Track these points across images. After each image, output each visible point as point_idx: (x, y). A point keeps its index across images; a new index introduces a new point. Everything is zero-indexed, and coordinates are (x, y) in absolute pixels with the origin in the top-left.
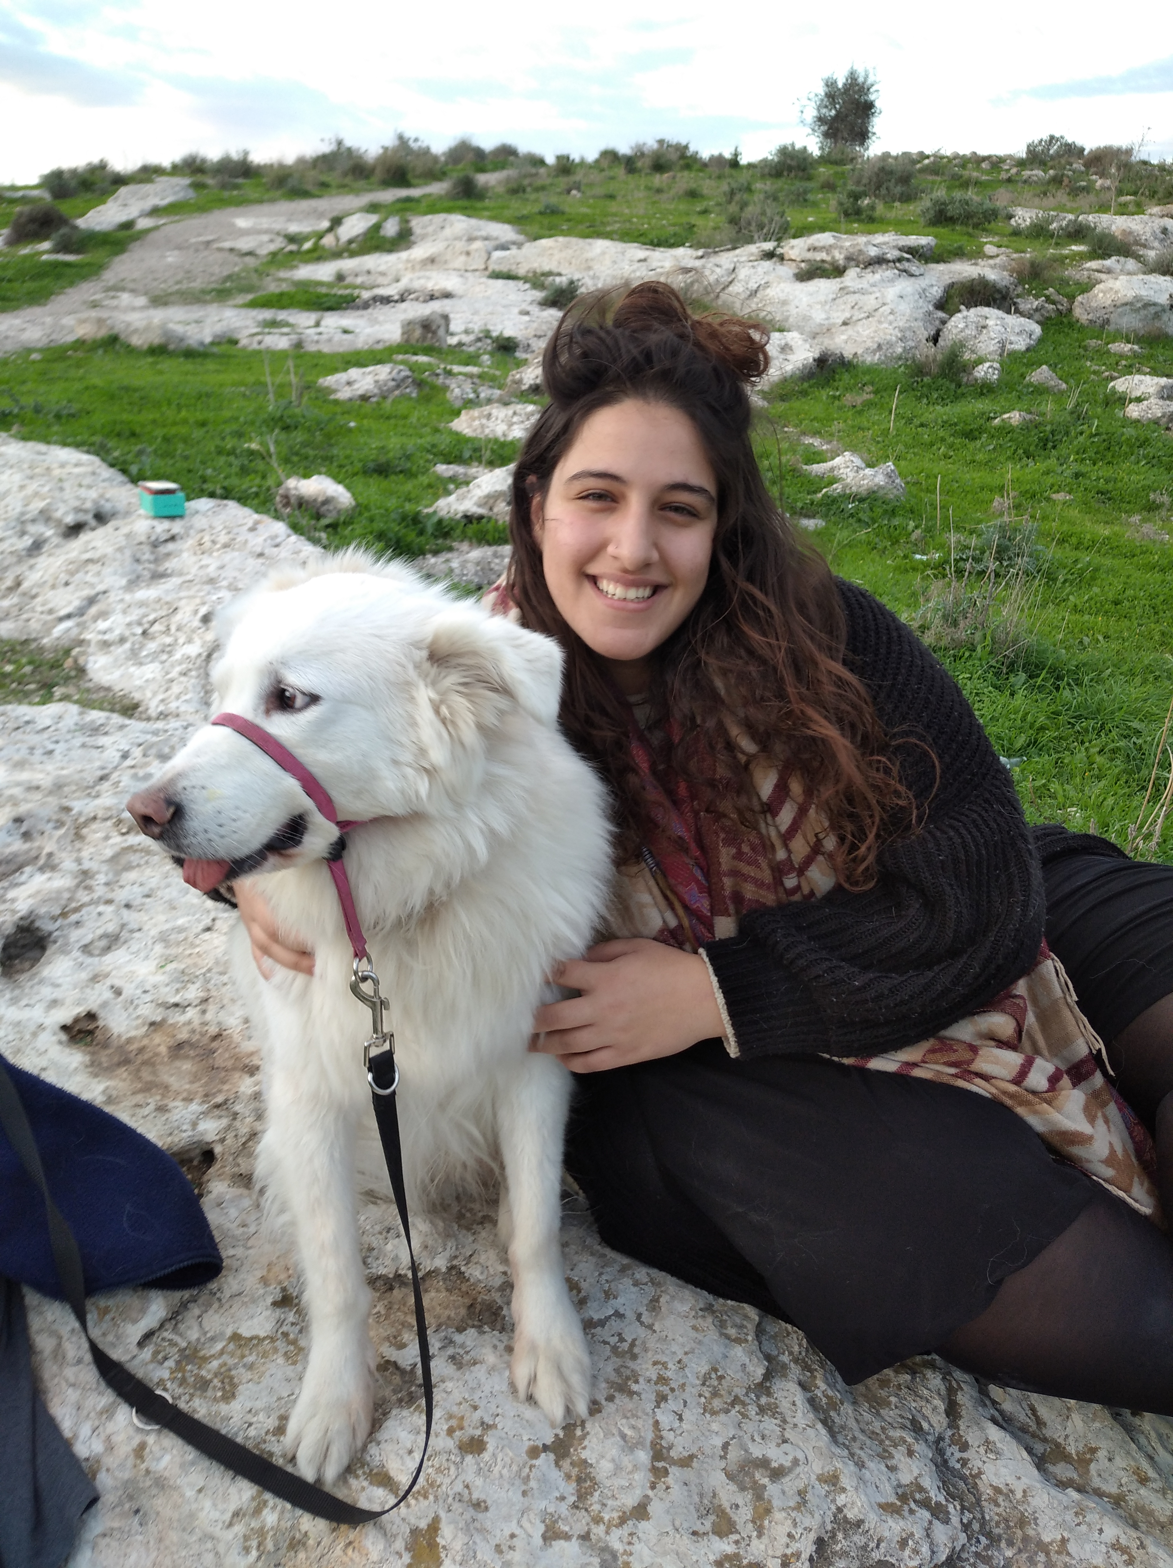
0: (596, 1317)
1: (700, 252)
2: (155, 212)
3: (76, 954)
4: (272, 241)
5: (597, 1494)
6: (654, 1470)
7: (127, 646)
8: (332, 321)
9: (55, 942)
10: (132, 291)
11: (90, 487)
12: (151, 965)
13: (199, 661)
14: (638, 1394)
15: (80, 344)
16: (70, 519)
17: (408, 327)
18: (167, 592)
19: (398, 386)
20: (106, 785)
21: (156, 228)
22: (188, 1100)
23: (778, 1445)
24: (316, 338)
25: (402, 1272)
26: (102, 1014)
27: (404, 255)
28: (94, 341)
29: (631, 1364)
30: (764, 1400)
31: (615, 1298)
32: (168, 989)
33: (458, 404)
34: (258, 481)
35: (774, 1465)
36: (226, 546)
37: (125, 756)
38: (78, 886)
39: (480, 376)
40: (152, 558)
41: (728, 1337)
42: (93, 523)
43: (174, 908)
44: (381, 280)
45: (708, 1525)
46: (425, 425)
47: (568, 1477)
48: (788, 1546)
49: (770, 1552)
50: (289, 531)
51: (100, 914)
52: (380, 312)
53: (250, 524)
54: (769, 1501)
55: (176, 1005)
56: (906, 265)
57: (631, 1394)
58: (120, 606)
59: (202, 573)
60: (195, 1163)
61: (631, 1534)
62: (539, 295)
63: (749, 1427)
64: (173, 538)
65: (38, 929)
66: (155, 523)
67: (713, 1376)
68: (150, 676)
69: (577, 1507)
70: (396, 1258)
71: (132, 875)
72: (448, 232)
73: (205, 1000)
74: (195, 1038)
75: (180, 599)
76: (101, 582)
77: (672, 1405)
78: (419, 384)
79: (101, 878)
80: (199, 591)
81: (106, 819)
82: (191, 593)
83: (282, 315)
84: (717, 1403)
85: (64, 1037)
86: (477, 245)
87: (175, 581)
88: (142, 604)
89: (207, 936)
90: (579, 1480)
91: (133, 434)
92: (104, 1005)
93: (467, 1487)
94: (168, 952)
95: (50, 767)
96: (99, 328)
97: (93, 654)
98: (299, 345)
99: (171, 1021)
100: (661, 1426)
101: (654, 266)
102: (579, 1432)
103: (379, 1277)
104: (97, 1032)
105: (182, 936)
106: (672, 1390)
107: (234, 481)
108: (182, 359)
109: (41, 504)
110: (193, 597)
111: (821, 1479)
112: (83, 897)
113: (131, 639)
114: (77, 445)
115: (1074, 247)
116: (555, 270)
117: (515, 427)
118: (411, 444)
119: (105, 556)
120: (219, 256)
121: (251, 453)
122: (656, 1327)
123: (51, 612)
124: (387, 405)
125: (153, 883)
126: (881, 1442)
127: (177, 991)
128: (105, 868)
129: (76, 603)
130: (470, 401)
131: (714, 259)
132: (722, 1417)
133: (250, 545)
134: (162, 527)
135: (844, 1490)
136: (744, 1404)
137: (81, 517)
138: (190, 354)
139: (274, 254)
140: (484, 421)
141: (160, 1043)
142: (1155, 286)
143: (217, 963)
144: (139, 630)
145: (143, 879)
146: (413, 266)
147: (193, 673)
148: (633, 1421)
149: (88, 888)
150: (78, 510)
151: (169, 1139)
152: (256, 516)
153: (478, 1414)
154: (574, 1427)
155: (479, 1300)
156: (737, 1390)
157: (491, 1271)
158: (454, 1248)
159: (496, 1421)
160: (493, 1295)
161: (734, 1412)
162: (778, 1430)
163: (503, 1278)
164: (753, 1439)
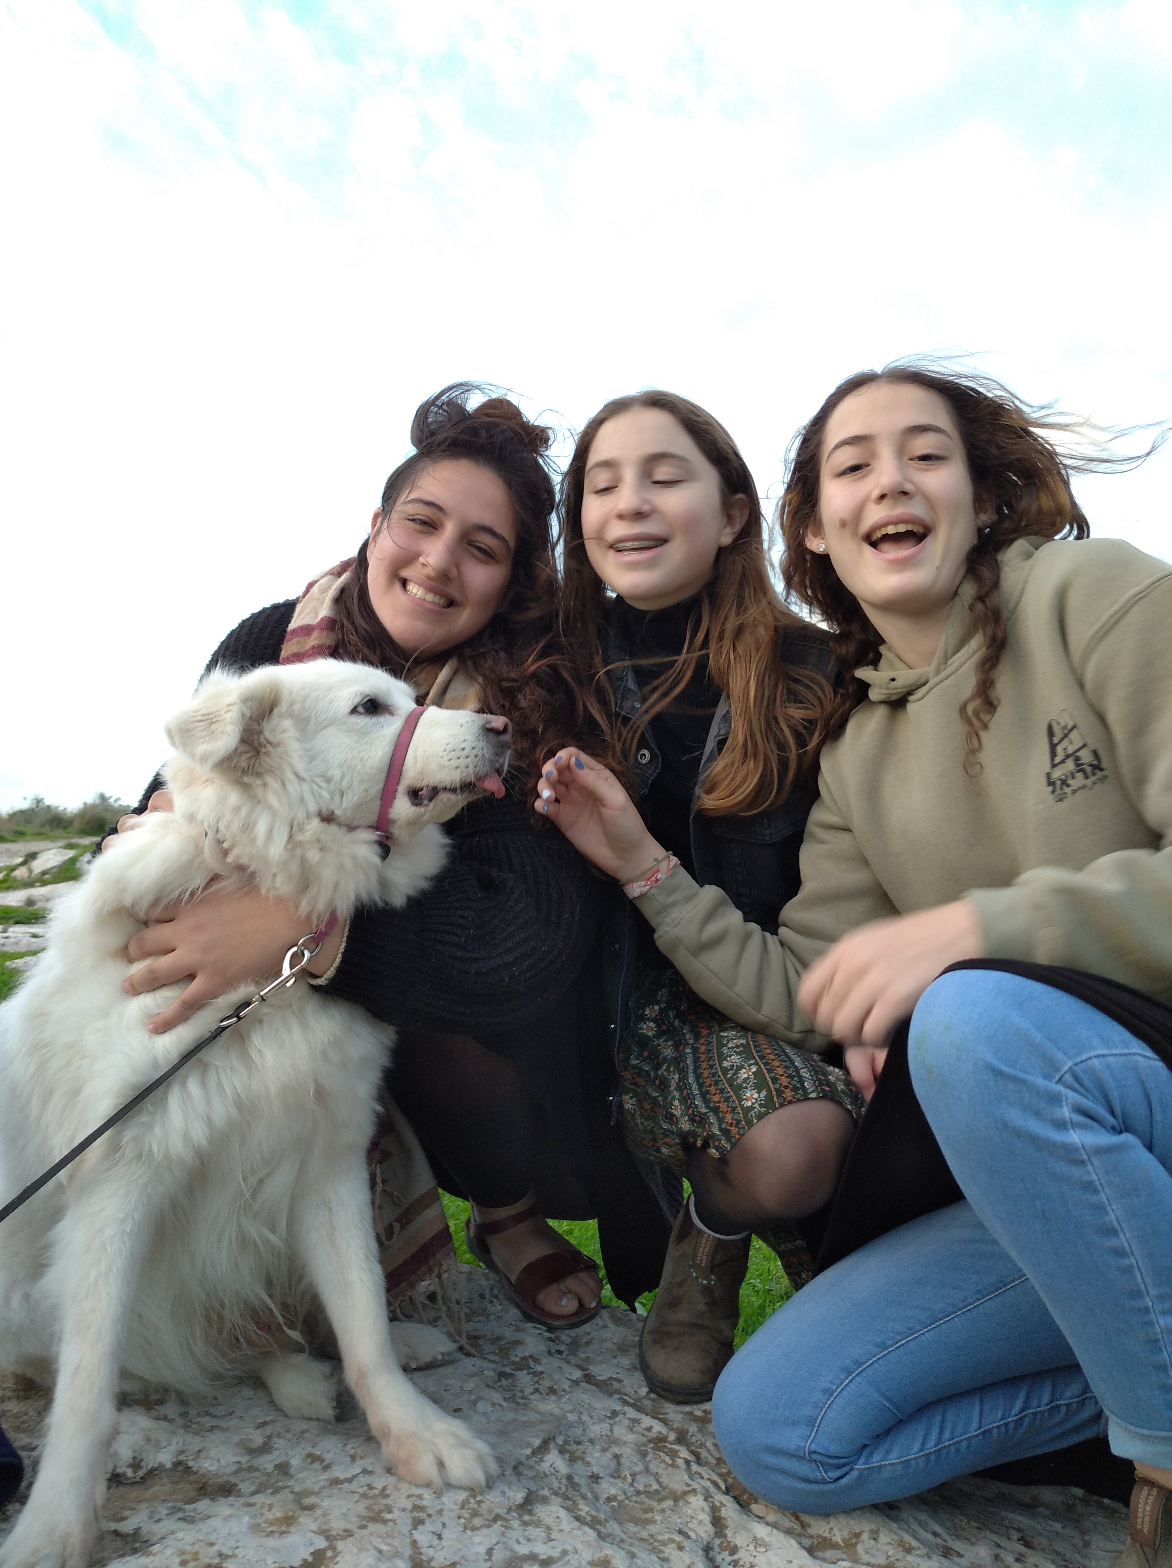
0: (342, 1476)
8: (20, 930)
14: (394, 1521)
23: (545, 1543)
29: (384, 1501)
30: (526, 1518)
35: (542, 1557)
57: (385, 1522)
63: (513, 1535)
67: (472, 1500)
77: (429, 1526)
84: (477, 1522)
100: (419, 1545)
102: (329, 1554)
106: (430, 1516)
126: (651, 1544)
132: (485, 1531)
136: (506, 1520)
148: (389, 1541)
153: (215, 1548)
154: (324, 1551)
155: (210, 1483)
156: (498, 1510)
157: (223, 1462)
158: (181, 1443)
159: (237, 1551)
160: (226, 1478)
161: (497, 1526)
162: (543, 1535)
163: (236, 1466)
164: (518, 1542)
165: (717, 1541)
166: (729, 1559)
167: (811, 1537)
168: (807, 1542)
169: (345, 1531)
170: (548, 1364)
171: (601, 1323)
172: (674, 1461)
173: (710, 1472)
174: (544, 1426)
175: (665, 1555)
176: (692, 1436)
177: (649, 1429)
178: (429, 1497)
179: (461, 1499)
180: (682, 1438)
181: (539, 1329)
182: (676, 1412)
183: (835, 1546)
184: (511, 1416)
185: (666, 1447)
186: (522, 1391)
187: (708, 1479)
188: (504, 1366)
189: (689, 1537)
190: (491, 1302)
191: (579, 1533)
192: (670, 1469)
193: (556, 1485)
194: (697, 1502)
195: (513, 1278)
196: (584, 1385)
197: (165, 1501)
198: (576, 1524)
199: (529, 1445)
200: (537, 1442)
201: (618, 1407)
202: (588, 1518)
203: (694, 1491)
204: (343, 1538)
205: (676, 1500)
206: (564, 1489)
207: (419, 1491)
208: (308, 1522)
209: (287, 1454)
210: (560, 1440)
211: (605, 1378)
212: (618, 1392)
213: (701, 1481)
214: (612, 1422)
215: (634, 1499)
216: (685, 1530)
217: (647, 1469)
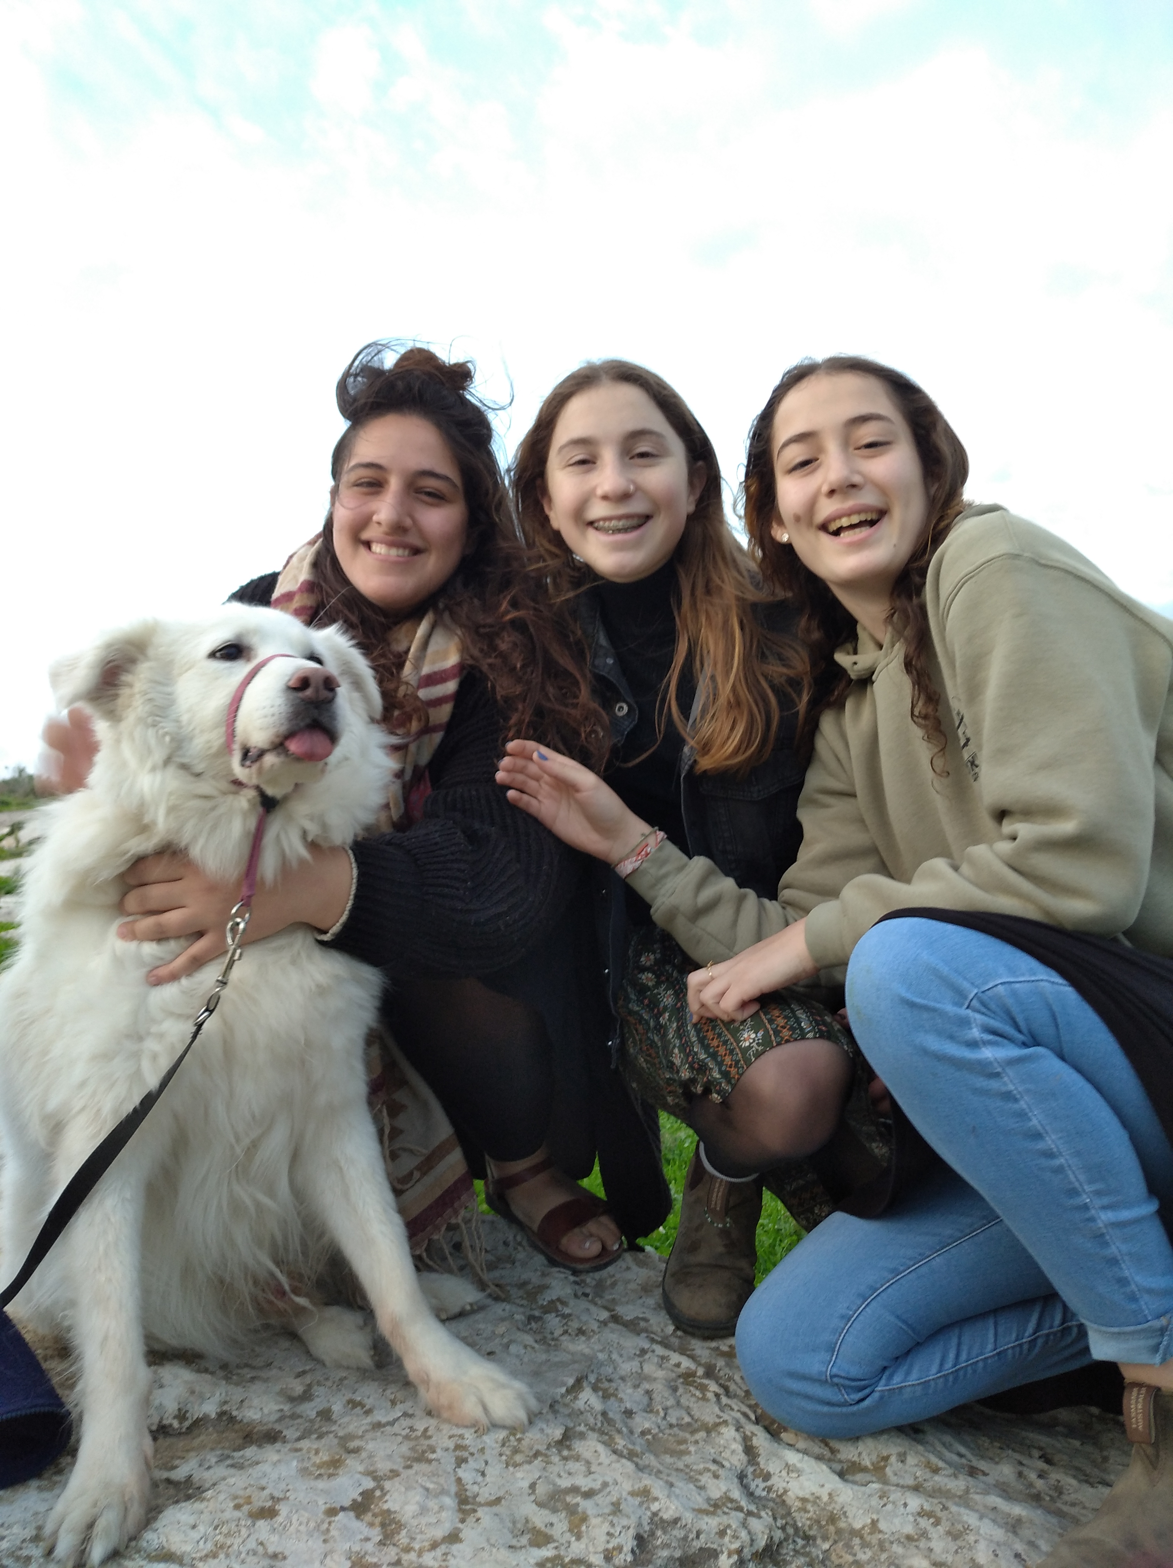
0: (384, 1420)
5: (404, 1533)
6: (460, 1510)
14: (438, 1460)
23: (586, 1476)
29: (427, 1442)
30: (565, 1453)
35: (583, 1489)
45: (524, 1540)
47: (371, 1525)
48: (608, 1542)
49: (591, 1549)
54: (584, 1513)
57: (429, 1461)
61: (445, 1554)
63: (554, 1469)
67: (512, 1438)
69: (384, 1545)
77: (472, 1464)
84: (518, 1458)
90: (383, 1525)
93: (261, 1544)
100: (464, 1482)
102: (378, 1493)
106: (472, 1454)
111: (633, 1494)
126: (687, 1474)
132: (526, 1467)
135: (656, 1499)
136: (546, 1456)
148: (435, 1479)
153: (266, 1492)
154: (373, 1491)
155: (255, 1430)
156: (536, 1447)
157: (266, 1411)
158: (224, 1394)
159: (288, 1494)
160: (270, 1426)
161: (537, 1462)
162: (583, 1468)
163: (279, 1415)
164: (559, 1476)
165: (751, 1469)
166: (762, 1485)
167: (840, 1461)
168: (838, 1467)
169: (392, 1471)
170: (576, 1307)
171: (624, 1266)
172: (704, 1395)
173: (741, 1404)
174: (576, 1366)
175: (702, 1483)
176: (719, 1371)
177: (678, 1365)
178: (470, 1437)
179: (501, 1437)
180: (710, 1373)
181: (565, 1273)
182: (703, 1348)
183: (864, 1470)
184: (544, 1357)
185: (695, 1381)
186: (552, 1333)
187: (738, 1411)
188: (531, 1309)
189: (723, 1466)
190: (515, 1249)
191: (618, 1465)
192: (701, 1402)
193: (592, 1421)
194: (729, 1433)
195: (535, 1227)
196: (612, 1325)
197: (212, 1449)
198: (614, 1457)
199: (563, 1384)
200: (571, 1381)
201: (646, 1345)
202: (625, 1452)
203: (725, 1422)
204: (390, 1478)
205: (708, 1431)
206: (599, 1425)
207: (460, 1431)
208: (354, 1464)
209: (329, 1401)
210: (592, 1378)
211: (632, 1317)
212: (646, 1330)
213: (732, 1413)
214: (641, 1359)
215: (667, 1431)
216: (719, 1459)
217: (678, 1403)
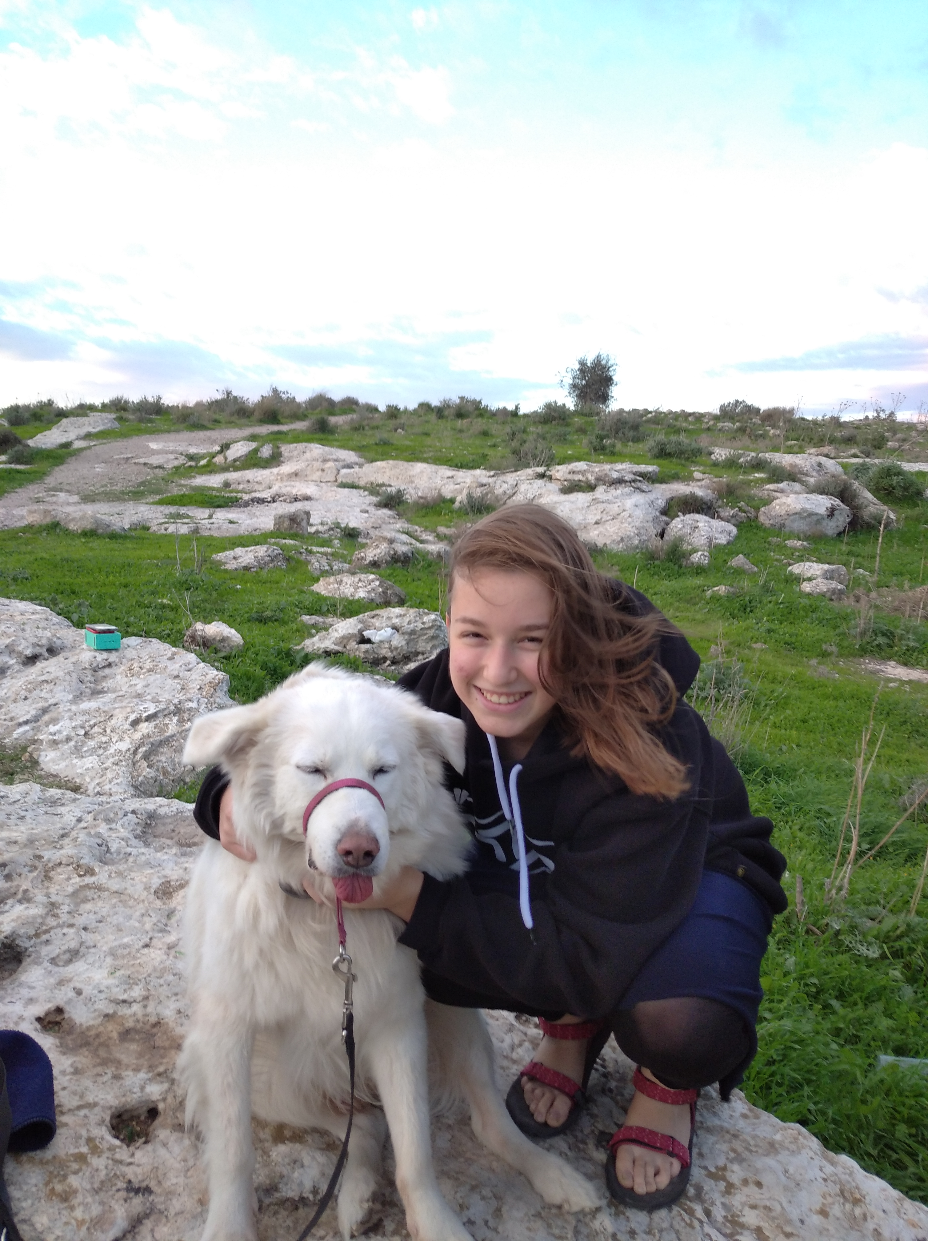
1: (492, 473)
2: (88, 436)
3: (46, 964)
4: (176, 459)
7: (72, 743)
8: (221, 515)
9: (29, 956)
10: (68, 491)
11: (45, 629)
12: (104, 972)
13: (128, 754)
15: (29, 528)
16: (28, 652)
17: (279, 520)
18: (105, 704)
19: (272, 561)
20: (67, 841)
21: (89, 448)
22: (137, 1070)
24: (209, 526)
25: (305, 1195)
26: (67, 1008)
27: (275, 470)
28: (41, 526)
31: (468, 1209)
32: (118, 989)
33: (316, 573)
34: (170, 626)
36: (150, 670)
37: (79, 820)
38: (47, 914)
39: (332, 555)
40: (92, 679)
41: (554, 1235)
42: (46, 655)
43: (121, 930)
44: (257, 487)
46: (294, 588)
50: (199, 660)
51: (64, 934)
52: (257, 509)
53: (170, 655)
55: (124, 1001)
56: (639, 484)
58: (67, 715)
59: (132, 690)
60: (142, 1118)
62: (375, 499)
64: (110, 665)
65: (17, 945)
66: (97, 654)
68: (90, 766)
70: (301, 1184)
71: (88, 906)
72: (308, 455)
73: (146, 998)
74: (139, 1026)
75: (115, 708)
76: (53, 697)
78: (288, 559)
79: (65, 908)
80: (129, 703)
81: (69, 865)
82: (124, 704)
83: (183, 510)
85: (38, 1026)
86: (330, 464)
87: (111, 696)
88: (85, 712)
89: (146, 950)
91: (74, 593)
92: (70, 1001)
94: (116, 963)
95: (23, 828)
96: (45, 517)
97: (44, 750)
98: (196, 531)
99: (120, 1013)
101: (459, 480)
103: (288, 1200)
104: (63, 1023)
105: (126, 952)
107: (152, 626)
108: (107, 540)
109: (8, 641)
110: (126, 707)
112: (51, 922)
113: (76, 739)
114: (32, 600)
115: (756, 475)
116: (387, 483)
117: (360, 589)
118: (283, 601)
119: (57, 678)
120: (135, 468)
121: (164, 606)
122: (500, 1229)
123: (12, 719)
124: (264, 573)
125: (104, 912)
127: (125, 991)
128: (67, 901)
129: (33, 712)
130: (327, 571)
131: (502, 478)
133: (168, 670)
134: (101, 657)
137: (38, 650)
138: (114, 536)
139: (177, 468)
140: (336, 586)
141: (113, 1030)
142: (815, 502)
143: (155, 969)
144: (82, 732)
145: (97, 909)
146: (282, 478)
147: (124, 763)
149: (55, 916)
150: (35, 645)
151: (123, 1099)
152: (174, 649)
